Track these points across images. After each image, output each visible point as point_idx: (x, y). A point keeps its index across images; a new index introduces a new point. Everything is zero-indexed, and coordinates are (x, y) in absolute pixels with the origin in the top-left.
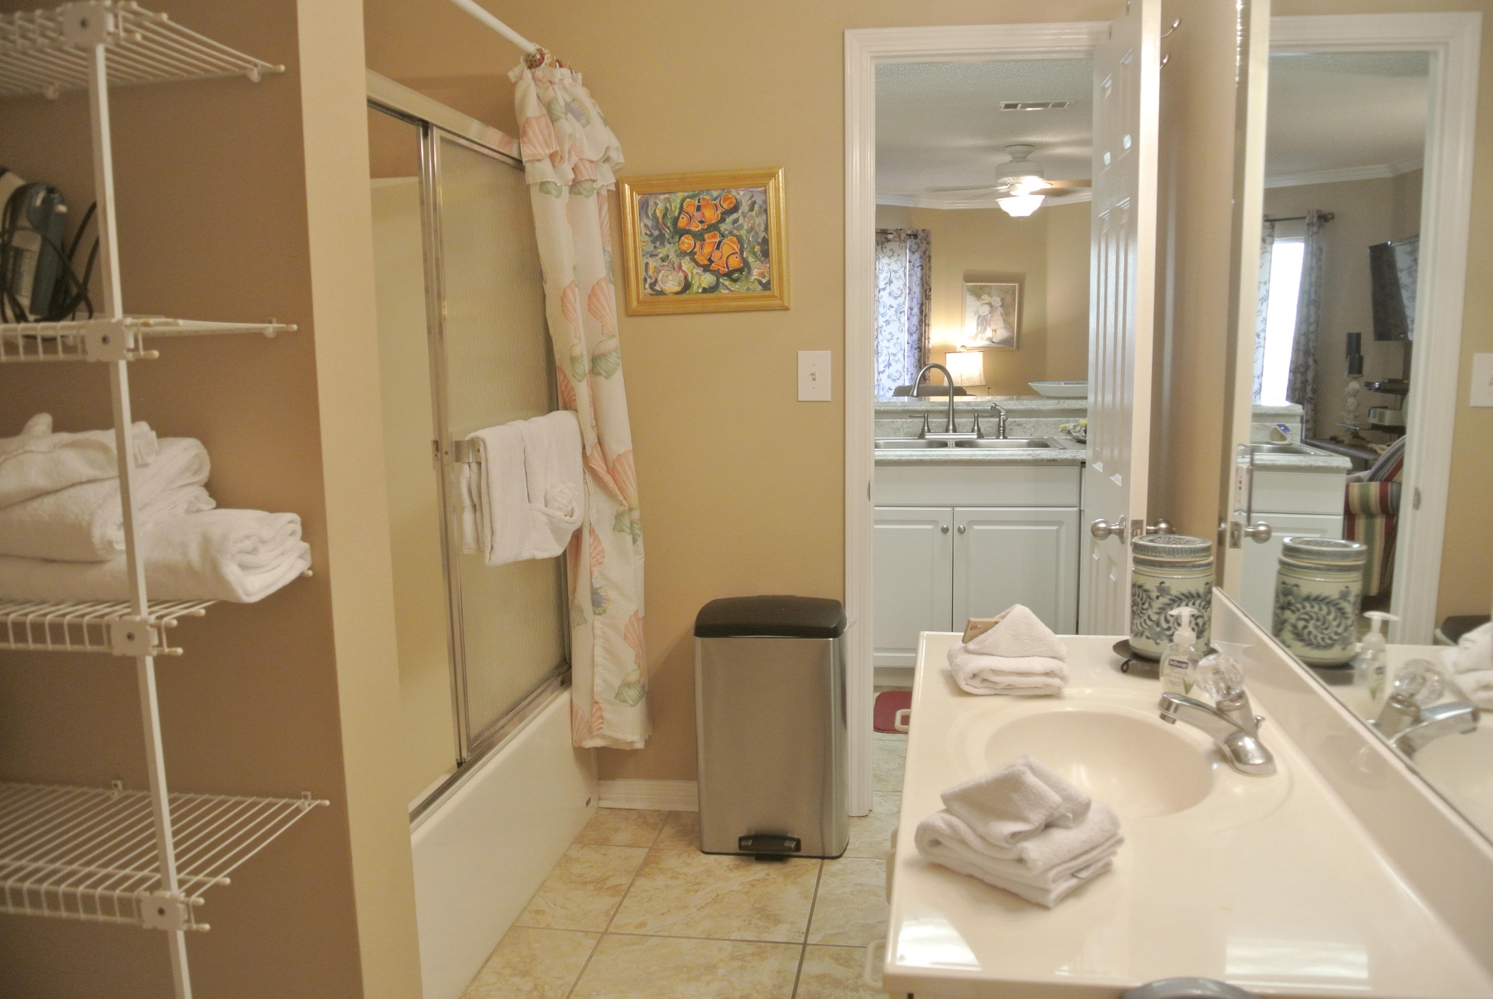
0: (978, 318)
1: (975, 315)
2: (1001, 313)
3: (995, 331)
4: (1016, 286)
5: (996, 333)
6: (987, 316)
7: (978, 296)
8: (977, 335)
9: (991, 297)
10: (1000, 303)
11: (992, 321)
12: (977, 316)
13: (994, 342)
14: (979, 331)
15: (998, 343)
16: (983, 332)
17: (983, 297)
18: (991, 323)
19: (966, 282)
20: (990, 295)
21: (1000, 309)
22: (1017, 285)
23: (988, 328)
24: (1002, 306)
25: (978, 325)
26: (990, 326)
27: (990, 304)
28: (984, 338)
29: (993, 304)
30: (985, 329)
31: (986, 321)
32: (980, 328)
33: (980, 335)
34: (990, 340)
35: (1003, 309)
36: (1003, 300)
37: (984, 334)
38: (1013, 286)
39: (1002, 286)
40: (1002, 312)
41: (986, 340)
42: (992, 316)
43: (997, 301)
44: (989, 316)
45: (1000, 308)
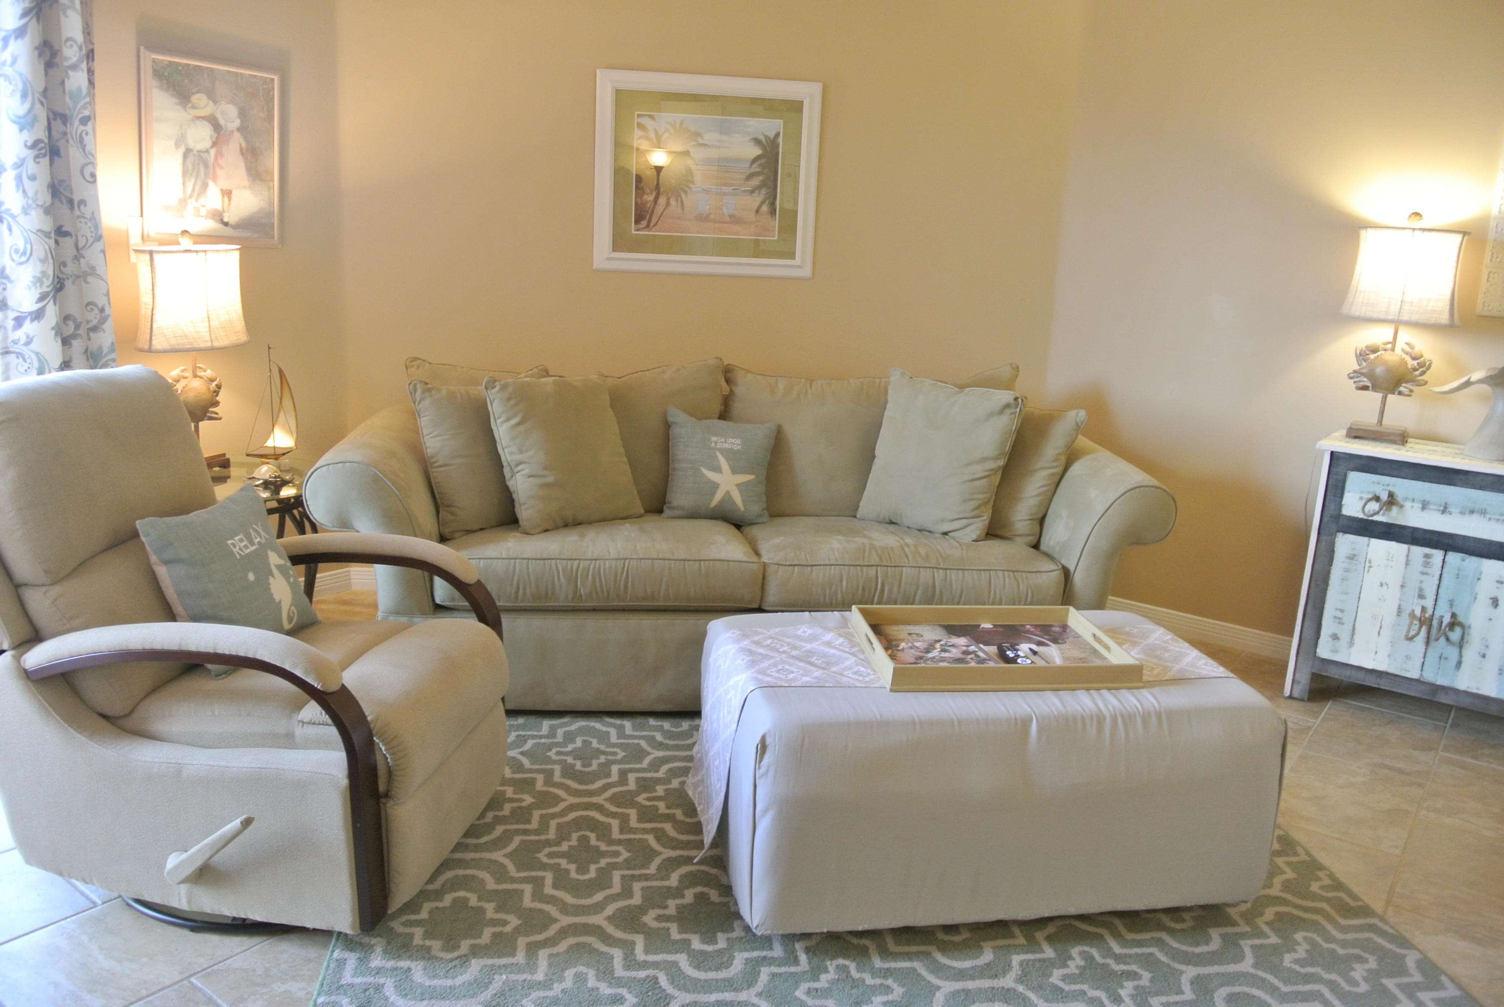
0: (185, 156)
1: (177, 146)
2: (241, 150)
3: (227, 194)
4: (273, 80)
5: (230, 200)
6: (207, 151)
7: (184, 97)
8: (183, 202)
9: (215, 102)
10: (237, 123)
11: (221, 168)
12: (182, 150)
13: (226, 224)
14: (189, 191)
15: (236, 227)
16: (199, 195)
17: (195, 98)
18: (219, 172)
19: (151, 48)
20: (212, 97)
21: (237, 137)
22: (276, 78)
23: (211, 184)
24: (241, 129)
25: (185, 173)
26: (215, 180)
27: (213, 121)
28: (203, 212)
29: (222, 122)
30: (205, 186)
31: (206, 166)
32: (190, 184)
33: (192, 203)
34: (218, 216)
35: (246, 139)
36: (243, 114)
37: (202, 201)
38: (265, 80)
39: (242, 75)
40: (244, 145)
41: (207, 217)
42: (219, 154)
43: (229, 115)
44: (213, 152)
45: (237, 135)
